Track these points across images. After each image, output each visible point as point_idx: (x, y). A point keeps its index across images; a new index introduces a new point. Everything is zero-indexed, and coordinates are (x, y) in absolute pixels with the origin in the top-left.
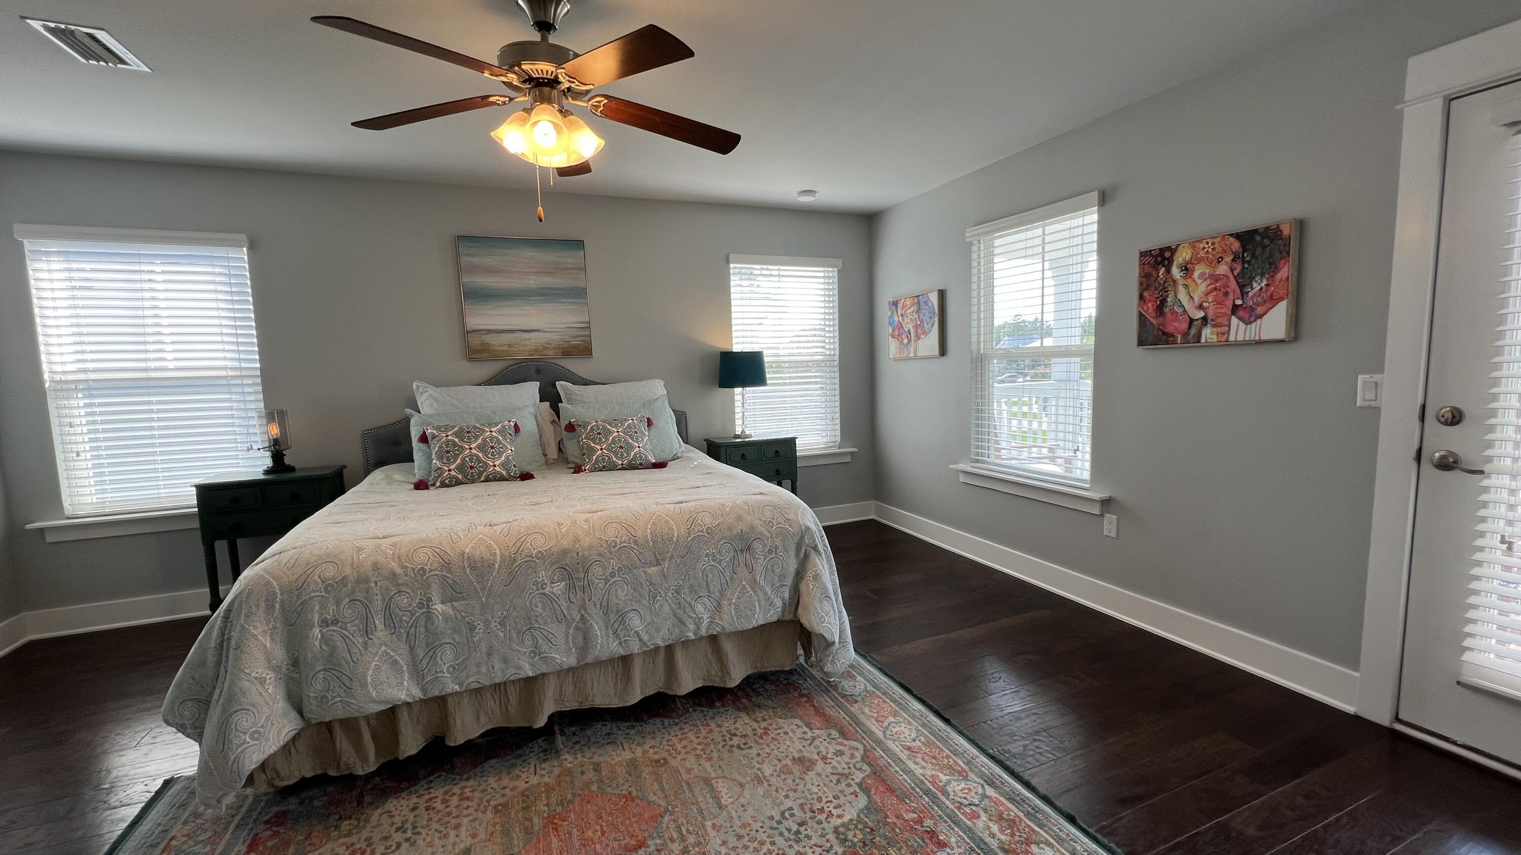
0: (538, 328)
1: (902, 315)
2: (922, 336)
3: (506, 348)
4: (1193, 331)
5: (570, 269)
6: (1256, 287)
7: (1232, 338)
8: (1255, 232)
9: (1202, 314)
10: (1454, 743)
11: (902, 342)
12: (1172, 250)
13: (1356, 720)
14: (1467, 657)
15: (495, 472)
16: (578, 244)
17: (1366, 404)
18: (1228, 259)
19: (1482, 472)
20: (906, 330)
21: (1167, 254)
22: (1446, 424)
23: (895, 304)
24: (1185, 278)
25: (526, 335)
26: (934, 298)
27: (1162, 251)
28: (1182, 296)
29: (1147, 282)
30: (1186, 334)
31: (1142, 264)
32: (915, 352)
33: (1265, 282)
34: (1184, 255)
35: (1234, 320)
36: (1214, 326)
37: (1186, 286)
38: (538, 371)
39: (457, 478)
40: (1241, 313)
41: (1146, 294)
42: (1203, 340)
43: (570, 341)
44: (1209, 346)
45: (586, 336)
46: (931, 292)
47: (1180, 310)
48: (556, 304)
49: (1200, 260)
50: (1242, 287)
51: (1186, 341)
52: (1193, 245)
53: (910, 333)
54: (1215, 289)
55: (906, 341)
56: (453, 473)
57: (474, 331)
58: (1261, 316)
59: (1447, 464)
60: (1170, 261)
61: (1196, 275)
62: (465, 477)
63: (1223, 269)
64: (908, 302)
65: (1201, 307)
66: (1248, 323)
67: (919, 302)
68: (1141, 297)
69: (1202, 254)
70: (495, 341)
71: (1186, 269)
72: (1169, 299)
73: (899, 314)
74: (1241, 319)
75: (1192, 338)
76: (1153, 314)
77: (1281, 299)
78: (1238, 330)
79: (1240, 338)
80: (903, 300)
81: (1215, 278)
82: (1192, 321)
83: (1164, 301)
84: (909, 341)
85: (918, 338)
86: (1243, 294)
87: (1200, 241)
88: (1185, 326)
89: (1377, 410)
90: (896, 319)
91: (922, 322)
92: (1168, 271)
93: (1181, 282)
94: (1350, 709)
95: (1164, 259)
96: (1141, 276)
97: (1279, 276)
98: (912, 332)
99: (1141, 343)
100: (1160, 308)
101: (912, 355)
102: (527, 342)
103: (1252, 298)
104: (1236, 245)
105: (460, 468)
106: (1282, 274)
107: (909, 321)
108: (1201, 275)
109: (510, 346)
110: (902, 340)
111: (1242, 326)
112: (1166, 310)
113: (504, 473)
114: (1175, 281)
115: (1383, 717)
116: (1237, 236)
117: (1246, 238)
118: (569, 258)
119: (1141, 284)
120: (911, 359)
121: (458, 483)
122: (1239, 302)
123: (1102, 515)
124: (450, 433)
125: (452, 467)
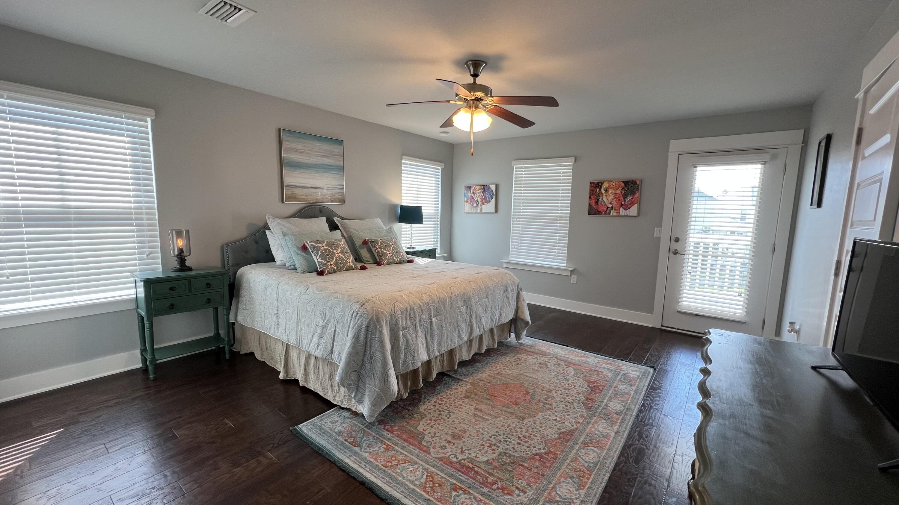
0: (319, 187)
1: (473, 193)
2: (485, 203)
3: (304, 197)
4: (608, 211)
5: (336, 155)
6: (629, 199)
7: (621, 214)
8: (629, 181)
9: (611, 206)
10: (675, 329)
11: (473, 205)
12: (602, 184)
13: (653, 328)
14: (680, 304)
15: (350, 266)
16: (341, 142)
17: (657, 236)
18: (620, 189)
19: (684, 255)
20: (476, 200)
21: (600, 184)
22: (677, 242)
23: (469, 188)
24: (606, 193)
25: (315, 190)
26: (493, 187)
27: (598, 183)
28: (605, 199)
29: (592, 193)
30: (605, 212)
31: (591, 186)
32: (481, 210)
33: (631, 198)
34: (605, 185)
35: (621, 208)
36: (615, 210)
37: (606, 196)
38: (321, 211)
39: (334, 269)
40: (624, 206)
41: (592, 197)
42: (611, 214)
43: (334, 195)
44: (613, 216)
45: (341, 193)
46: (492, 184)
47: (604, 204)
48: (329, 174)
49: (611, 188)
50: (624, 198)
51: (605, 214)
52: (610, 181)
53: (478, 202)
54: (616, 198)
55: (475, 205)
56: (332, 266)
57: (288, 186)
58: (630, 208)
59: (676, 253)
60: (601, 187)
61: (610, 192)
62: (337, 268)
63: (618, 192)
64: (478, 188)
65: (611, 203)
66: (626, 210)
67: (484, 189)
68: (590, 198)
69: (612, 186)
70: (299, 192)
71: (606, 190)
72: (600, 200)
73: (472, 192)
74: (624, 208)
75: (607, 213)
76: (594, 204)
77: (636, 203)
78: (622, 212)
79: (623, 215)
80: (474, 187)
81: (615, 194)
82: (608, 208)
83: (598, 200)
84: (477, 205)
85: (483, 204)
86: (625, 201)
87: (612, 182)
88: (605, 209)
89: (660, 237)
90: (470, 194)
91: (485, 197)
92: (600, 190)
93: (604, 194)
94: (651, 326)
95: (599, 186)
96: (590, 190)
97: (635, 196)
98: (479, 201)
99: (589, 214)
100: (597, 202)
101: (479, 211)
103: (627, 202)
104: (623, 185)
105: (336, 264)
106: (636, 196)
107: (477, 196)
108: (611, 193)
109: (306, 196)
110: (473, 204)
111: (624, 210)
112: (599, 203)
113: (353, 266)
114: (602, 194)
115: (659, 326)
116: (623, 182)
117: (626, 183)
118: (336, 149)
119: (590, 193)
120: (478, 213)
121: (334, 272)
122: (623, 203)
123: (571, 275)
124: (324, 245)
125: (332, 263)
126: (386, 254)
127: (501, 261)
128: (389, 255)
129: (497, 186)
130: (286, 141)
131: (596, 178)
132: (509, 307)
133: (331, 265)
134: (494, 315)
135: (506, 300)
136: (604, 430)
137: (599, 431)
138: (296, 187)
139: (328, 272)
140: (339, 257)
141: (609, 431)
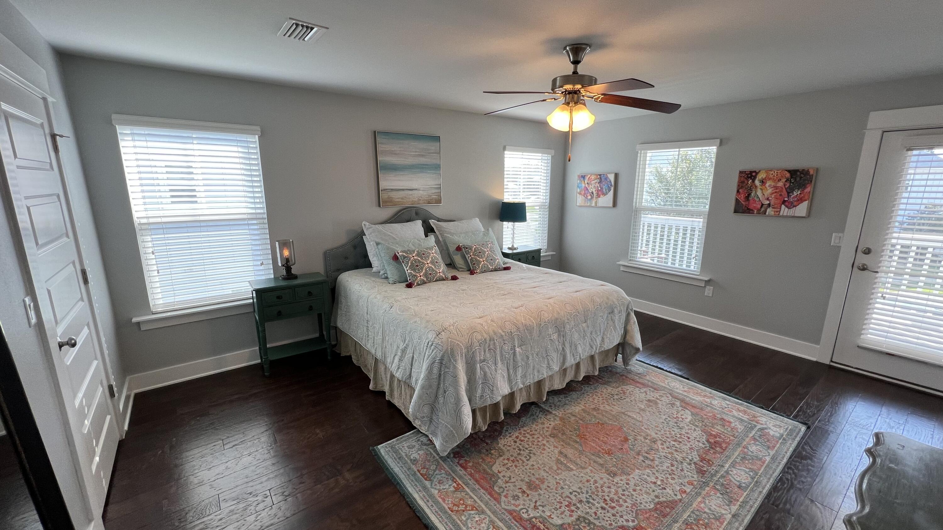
0: (415, 188)
1: (588, 183)
2: (601, 196)
3: (400, 200)
4: (763, 209)
5: (433, 153)
6: (795, 194)
7: (781, 214)
8: (798, 171)
9: (768, 202)
10: (852, 367)
11: (586, 197)
12: (757, 173)
13: (817, 363)
14: (862, 337)
15: (440, 276)
16: (437, 139)
17: (835, 245)
18: (784, 180)
19: (877, 272)
20: (590, 191)
21: (754, 174)
22: (866, 254)
23: (583, 177)
24: (761, 186)
25: (410, 192)
26: (612, 177)
27: (751, 172)
28: (759, 193)
29: (741, 185)
30: (759, 210)
31: (740, 177)
32: (596, 203)
33: (799, 192)
34: (762, 176)
35: (783, 206)
36: (773, 208)
37: (761, 189)
38: (417, 214)
39: (423, 280)
40: (787, 204)
41: (740, 190)
42: (767, 213)
43: (431, 196)
44: (770, 216)
45: (438, 192)
46: (609, 173)
47: (757, 200)
48: (426, 174)
49: (770, 179)
50: (788, 193)
51: (759, 213)
52: (768, 171)
53: (593, 193)
54: (776, 192)
55: (589, 197)
56: (422, 277)
57: (384, 190)
58: (796, 206)
59: (864, 268)
60: (755, 177)
61: (767, 185)
62: (427, 279)
63: (780, 184)
64: (593, 177)
65: (768, 199)
66: (789, 208)
67: (601, 178)
68: (738, 191)
69: (771, 176)
70: (396, 196)
71: (763, 182)
72: (752, 194)
73: (586, 182)
74: (786, 206)
75: (762, 210)
76: (744, 200)
77: (805, 200)
78: (784, 210)
79: (785, 214)
80: (589, 176)
81: (776, 187)
82: (762, 205)
83: (749, 195)
84: (592, 198)
85: (598, 196)
86: (789, 196)
87: (771, 171)
88: (759, 206)
89: (839, 247)
90: (583, 185)
91: (602, 188)
92: (753, 181)
93: (759, 187)
94: (814, 359)
95: (752, 176)
96: (739, 182)
97: (806, 191)
98: (594, 193)
99: (736, 211)
100: (747, 198)
101: (593, 205)
102: (410, 197)
103: (793, 198)
104: (788, 175)
105: (426, 275)
106: (808, 189)
107: (592, 187)
108: (769, 186)
109: (402, 198)
110: (587, 196)
111: (787, 209)
112: (750, 199)
113: (444, 276)
114: (756, 187)
115: (827, 361)
116: (789, 171)
117: (793, 173)
118: (432, 146)
119: (739, 186)
120: (592, 207)
121: (424, 283)
122: (786, 199)
123: (705, 287)
124: (414, 255)
125: (421, 274)
126: (480, 262)
127: (617, 263)
128: (483, 262)
129: (616, 176)
130: (381, 143)
131: (748, 167)
132: (615, 331)
133: (420, 276)
134: (595, 342)
135: (611, 323)
136: (718, 508)
137: (710, 509)
138: (392, 190)
139: (417, 283)
140: (429, 267)
141: (724, 512)
